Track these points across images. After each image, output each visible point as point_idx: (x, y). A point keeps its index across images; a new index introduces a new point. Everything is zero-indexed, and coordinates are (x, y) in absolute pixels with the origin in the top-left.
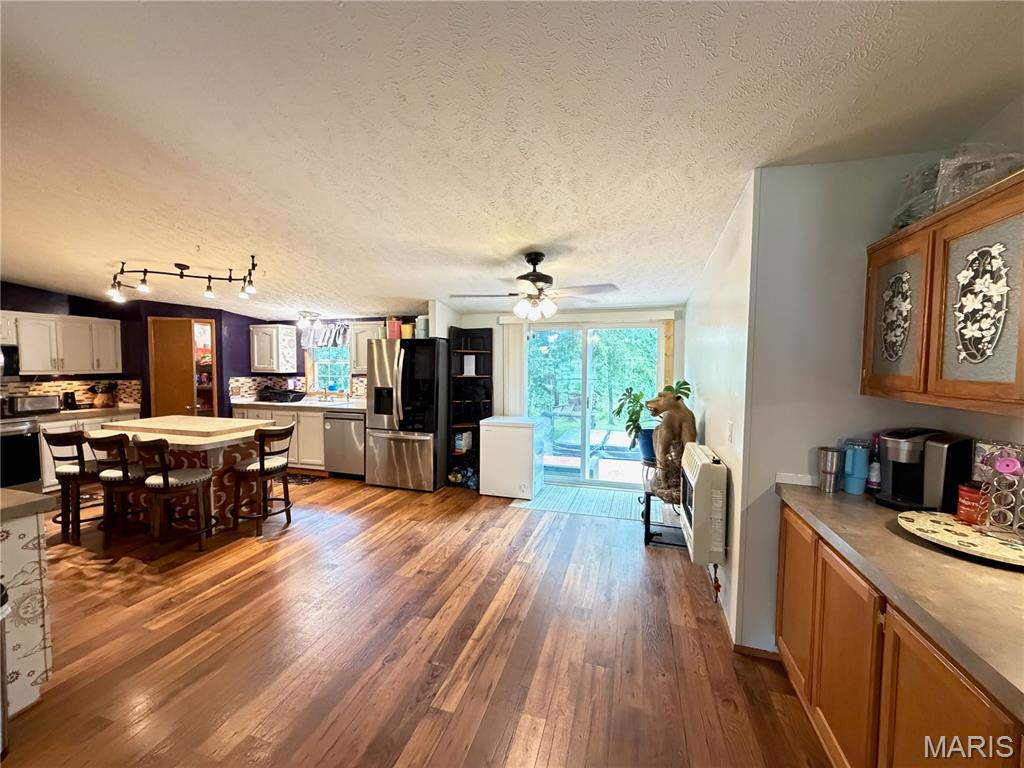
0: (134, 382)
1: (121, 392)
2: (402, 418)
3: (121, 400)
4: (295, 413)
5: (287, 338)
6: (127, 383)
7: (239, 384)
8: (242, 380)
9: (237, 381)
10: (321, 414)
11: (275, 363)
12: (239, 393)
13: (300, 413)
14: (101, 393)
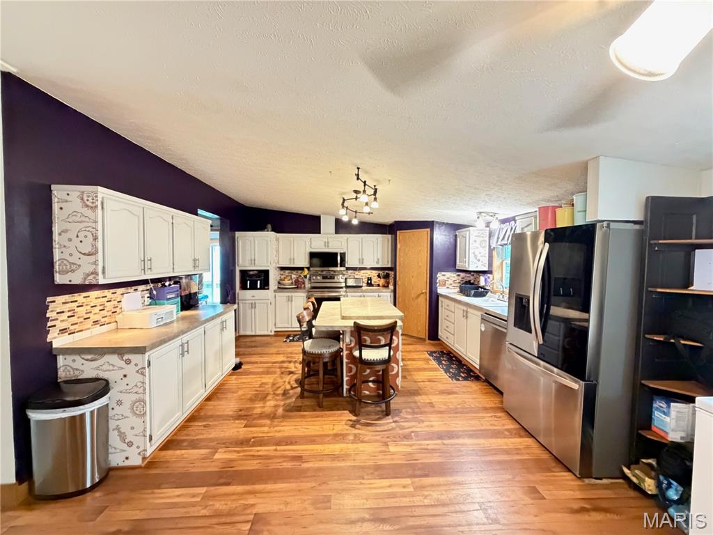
2: (541, 342)
4: (465, 308)
5: (479, 240)
7: (445, 278)
8: (448, 274)
9: (444, 275)
10: (479, 313)
11: (467, 262)
12: (445, 285)
13: (470, 310)
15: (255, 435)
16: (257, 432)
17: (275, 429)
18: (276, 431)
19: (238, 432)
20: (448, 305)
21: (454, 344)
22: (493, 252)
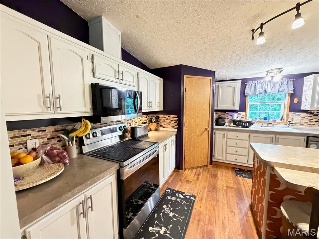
0: (172, 116)
1: (162, 121)
3: (161, 126)
6: (167, 116)
14: (154, 122)
20: (237, 136)
21: (248, 162)
22: (247, 97)
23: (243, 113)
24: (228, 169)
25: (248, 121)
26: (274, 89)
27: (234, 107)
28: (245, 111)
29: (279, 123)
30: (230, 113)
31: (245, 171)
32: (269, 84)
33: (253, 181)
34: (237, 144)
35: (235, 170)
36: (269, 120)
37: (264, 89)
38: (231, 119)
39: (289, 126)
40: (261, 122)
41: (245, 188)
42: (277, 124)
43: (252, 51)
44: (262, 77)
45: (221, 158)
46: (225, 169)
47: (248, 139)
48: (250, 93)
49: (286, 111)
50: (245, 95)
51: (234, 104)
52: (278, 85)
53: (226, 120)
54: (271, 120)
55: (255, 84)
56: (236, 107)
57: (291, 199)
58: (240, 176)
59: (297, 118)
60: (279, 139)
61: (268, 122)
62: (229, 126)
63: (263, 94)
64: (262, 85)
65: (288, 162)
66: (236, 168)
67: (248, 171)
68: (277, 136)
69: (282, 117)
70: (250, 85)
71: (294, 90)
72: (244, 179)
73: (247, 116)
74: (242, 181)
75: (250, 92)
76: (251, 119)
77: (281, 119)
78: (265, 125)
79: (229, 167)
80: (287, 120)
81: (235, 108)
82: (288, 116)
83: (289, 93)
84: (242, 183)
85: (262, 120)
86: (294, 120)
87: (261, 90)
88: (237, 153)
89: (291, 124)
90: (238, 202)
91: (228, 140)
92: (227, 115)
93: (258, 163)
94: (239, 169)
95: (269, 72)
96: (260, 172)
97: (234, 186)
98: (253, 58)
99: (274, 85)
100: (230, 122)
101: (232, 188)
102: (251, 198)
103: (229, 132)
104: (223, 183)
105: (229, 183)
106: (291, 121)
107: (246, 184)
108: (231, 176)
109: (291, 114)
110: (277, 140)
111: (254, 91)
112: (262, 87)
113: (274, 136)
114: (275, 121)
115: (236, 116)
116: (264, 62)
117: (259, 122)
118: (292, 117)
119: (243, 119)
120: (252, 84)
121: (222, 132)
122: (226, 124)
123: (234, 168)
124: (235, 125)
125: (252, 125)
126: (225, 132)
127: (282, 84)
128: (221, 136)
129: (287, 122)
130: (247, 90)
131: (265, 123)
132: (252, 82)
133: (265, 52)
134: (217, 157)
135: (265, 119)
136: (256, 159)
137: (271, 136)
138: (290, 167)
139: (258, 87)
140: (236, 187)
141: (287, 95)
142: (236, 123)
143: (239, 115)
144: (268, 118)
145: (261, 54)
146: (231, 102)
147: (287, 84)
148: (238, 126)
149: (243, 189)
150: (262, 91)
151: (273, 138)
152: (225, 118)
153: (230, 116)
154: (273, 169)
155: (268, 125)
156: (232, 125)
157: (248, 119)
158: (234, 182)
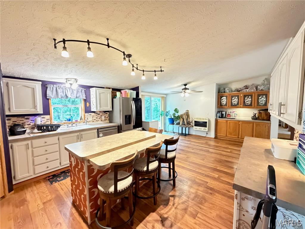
15: (202, 177)
16: (202, 178)
17: (194, 176)
18: (194, 175)
19: (210, 181)
20: (46, 142)
21: (60, 164)
22: (49, 100)
23: (47, 117)
24: (39, 183)
25: (54, 124)
26: (73, 95)
27: (36, 111)
28: (50, 115)
29: (80, 122)
30: (31, 118)
31: (59, 174)
32: (68, 90)
33: (72, 179)
34: (46, 151)
35: (49, 179)
36: (72, 121)
37: (65, 94)
38: (33, 124)
39: (86, 124)
40: (66, 123)
41: (63, 190)
42: (78, 123)
43: (53, 57)
44: (62, 82)
45: (27, 175)
46: (35, 185)
47: (57, 142)
48: (53, 97)
49: (83, 112)
50: (47, 98)
51: (35, 107)
52: (75, 92)
53: (26, 126)
54: (74, 121)
55: (56, 88)
56: (38, 110)
57: (101, 177)
58: (56, 182)
59: (90, 117)
60: (83, 135)
61: (72, 122)
62: (32, 133)
63: (65, 98)
64: (62, 89)
65: (96, 152)
66: (49, 177)
67: (62, 173)
68: (81, 133)
69: (81, 117)
70: (51, 88)
71: (86, 97)
72: (60, 183)
73: (52, 119)
74: (59, 186)
75: (52, 95)
76: (57, 122)
77: (81, 119)
78: (70, 125)
79: (39, 180)
80: (85, 119)
81: (38, 112)
82: (84, 116)
83: (83, 99)
84: (59, 189)
85: (67, 121)
86: (88, 118)
87: (62, 94)
88: (48, 160)
89: (87, 122)
90: (60, 209)
91: (33, 149)
92: (27, 120)
93: (75, 161)
94: (52, 176)
95: (68, 80)
96: (78, 168)
97: (51, 197)
98: (53, 63)
99: (72, 91)
100: (33, 128)
101: (50, 200)
102: (72, 196)
103: (34, 141)
104: (38, 202)
105: (45, 197)
106: (87, 119)
107: (63, 187)
108: (46, 188)
109: (86, 114)
110: (81, 137)
111: (56, 95)
112: (63, 92)
113: (78, 133)
114: (77, 121)
115: (39, 121)
116: (64, 70)
117: (65, 123)
118: (87, 117)
119: (49, 123)
120: (53, 87)
121: (25, 143)
122: (28, 131)
123: (46, 178)
124: (41, 130)
125: (59, 127)
126: (29, 142)
127: (78, 92)
128: (24, 148)
129: (85, 121)
130: (49, 92)
131: (69, 124)
132: (53, 86)
133: (64, 63)
134: (20, 177)
135: (69, 120)
136: (72, 159)
137: (76, 134)
138: (98, 155)
139: (59, 91)
140: (54, 196)
141: (82, 100)
142: (41, 128)
143: (43, 119)
144: (71, 119)
145: (61, 63)
146: (31, 105)
147: (81, 92)
148: (44, 131)
149: (62, 193)
150: (64, 95)
151: (78, 135)
152: (25, 124)
153: (32, 121)
154: (89, 161)
155: (72, 125)
156: (36, 130)
157: (54, 122)
158: (50, 193)
